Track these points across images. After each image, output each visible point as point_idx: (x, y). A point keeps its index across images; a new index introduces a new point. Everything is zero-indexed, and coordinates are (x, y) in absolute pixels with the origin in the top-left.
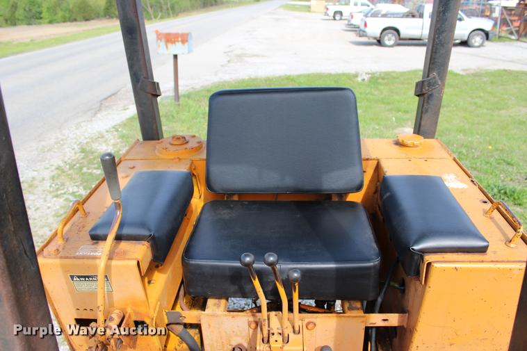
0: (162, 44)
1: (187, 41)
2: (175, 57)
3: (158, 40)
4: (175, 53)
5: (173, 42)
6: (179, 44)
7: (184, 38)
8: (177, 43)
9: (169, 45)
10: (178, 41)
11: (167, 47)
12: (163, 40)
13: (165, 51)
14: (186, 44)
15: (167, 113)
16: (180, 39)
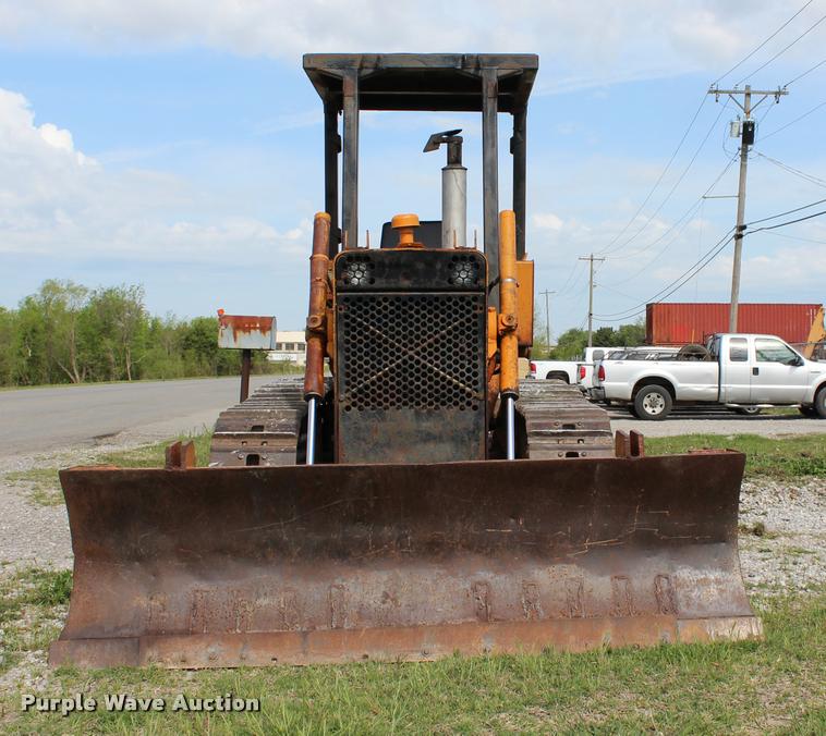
1: (270, 329)
2: (249, 353)
3: (223, 324)
4: (248, 347)
5: (247, 330)
6: (256, 333)
7: (265, 325)
8: (252, 331)
9: (240, 334)
10: (255, 328)
11: (235, 337)
12: (230, 325)
13: (233, 344)
14: (268, 333)
16: (258, 326)
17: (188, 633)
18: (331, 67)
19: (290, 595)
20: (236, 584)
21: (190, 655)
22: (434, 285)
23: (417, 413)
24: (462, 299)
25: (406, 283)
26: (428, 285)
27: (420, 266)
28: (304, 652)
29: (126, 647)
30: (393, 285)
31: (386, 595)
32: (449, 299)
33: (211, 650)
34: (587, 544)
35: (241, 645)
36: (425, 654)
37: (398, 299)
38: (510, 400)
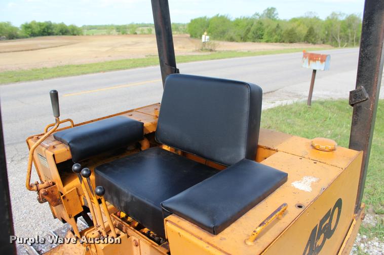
0: (306, 60)
1: (325, 61)
2: (315, 71)
3: (304, 57)
4: (315, 69)
5: (315, 60)
6: (318, 63)
7: (323, 59)
8: (317, 61)
9: (311, 62)
10: (318, 60)
11: (309, 64)
12: (307, 58)
13: (307, 67)
14: (324, 63)
15: (296, 111)
16: (320, 59)
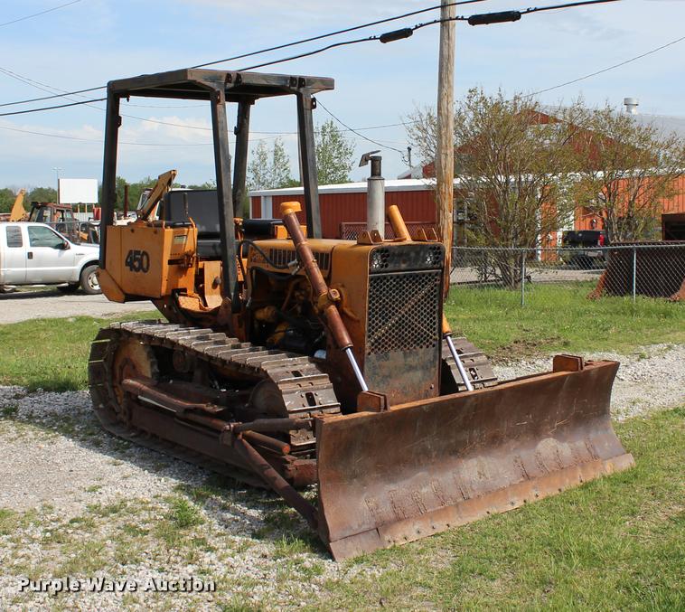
17: (399, 520)
18: (206, 80)
19: (436, 483)
20: (407, 482)
21: (407, 533)
22: (418, 267)
23: (405, 354)
24: (430, 274)
25: (403, 266)
26: (415, 267)
27: (413, 254)
28: (461, 518)
29: (372, 537)
30: (397, 268)
31: (479, 473)
32: (424, 275)
33: (416, 527)
34: (556, 424)
35: (429, 521)
36: (513, 504)
37: (398, 276)
38: (449, 338)
